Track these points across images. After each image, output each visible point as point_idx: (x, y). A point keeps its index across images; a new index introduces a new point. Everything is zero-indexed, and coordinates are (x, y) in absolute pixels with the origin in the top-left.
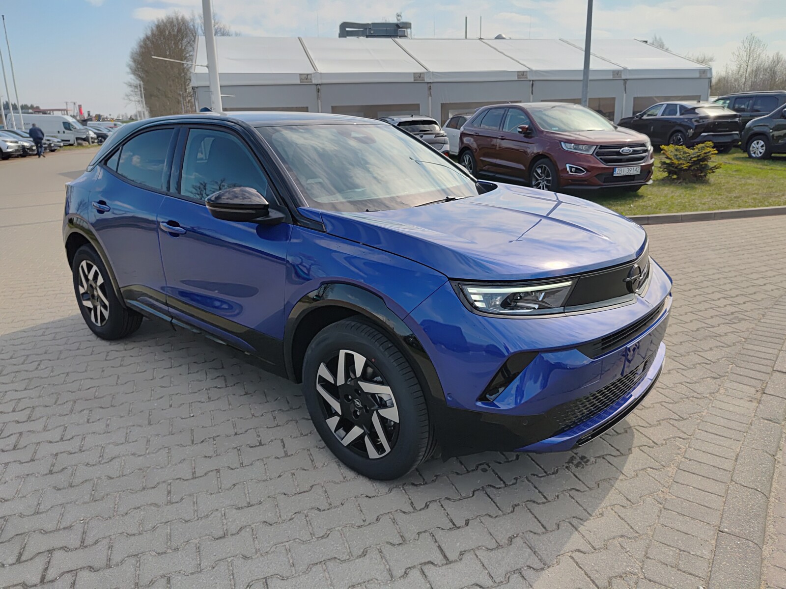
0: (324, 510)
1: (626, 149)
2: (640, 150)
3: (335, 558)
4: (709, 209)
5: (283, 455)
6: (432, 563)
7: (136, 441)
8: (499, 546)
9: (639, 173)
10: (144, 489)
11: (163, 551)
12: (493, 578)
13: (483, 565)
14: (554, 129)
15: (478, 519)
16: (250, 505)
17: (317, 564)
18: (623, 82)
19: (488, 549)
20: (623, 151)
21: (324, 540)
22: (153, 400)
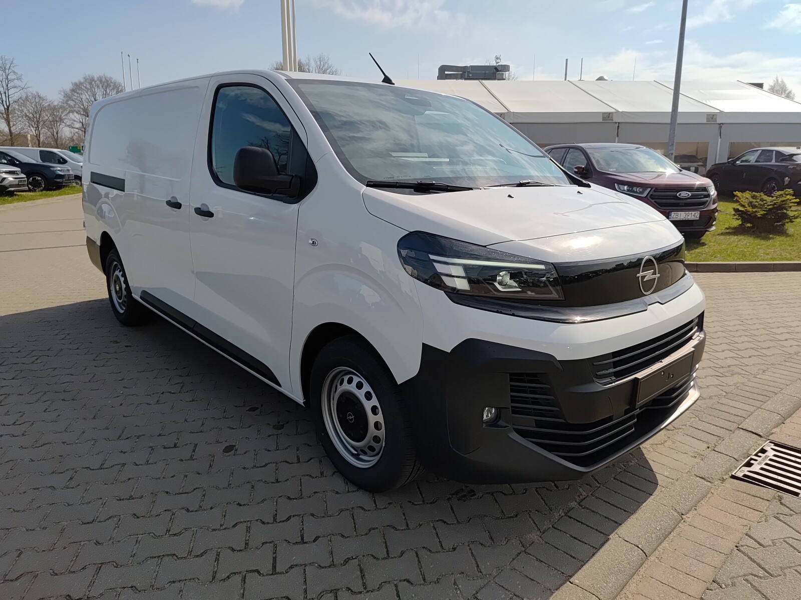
0: (192, 511)
1: (684, 194)
2: (701, 195)
3: (174, 555)
4: (772, 259)
5: (188, 457)
6: (258, 572)
7: (74, 431)
8: (332, 565)
9: (698, 219)
10: (53, 473)
11: (33, 528)
12: (306, 593)
13: (306, 580)
14: (611, 170)
15: (329, 537)
16: (131, 498)
17: (155, 557)
18: (718, 126)
19: (320, 567)
20: (680, 195)
21: (176, 537)
22: (111, 397)
